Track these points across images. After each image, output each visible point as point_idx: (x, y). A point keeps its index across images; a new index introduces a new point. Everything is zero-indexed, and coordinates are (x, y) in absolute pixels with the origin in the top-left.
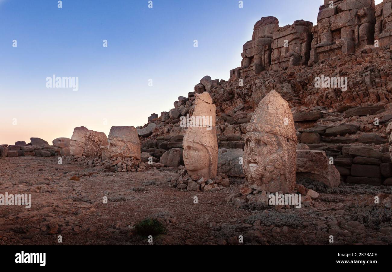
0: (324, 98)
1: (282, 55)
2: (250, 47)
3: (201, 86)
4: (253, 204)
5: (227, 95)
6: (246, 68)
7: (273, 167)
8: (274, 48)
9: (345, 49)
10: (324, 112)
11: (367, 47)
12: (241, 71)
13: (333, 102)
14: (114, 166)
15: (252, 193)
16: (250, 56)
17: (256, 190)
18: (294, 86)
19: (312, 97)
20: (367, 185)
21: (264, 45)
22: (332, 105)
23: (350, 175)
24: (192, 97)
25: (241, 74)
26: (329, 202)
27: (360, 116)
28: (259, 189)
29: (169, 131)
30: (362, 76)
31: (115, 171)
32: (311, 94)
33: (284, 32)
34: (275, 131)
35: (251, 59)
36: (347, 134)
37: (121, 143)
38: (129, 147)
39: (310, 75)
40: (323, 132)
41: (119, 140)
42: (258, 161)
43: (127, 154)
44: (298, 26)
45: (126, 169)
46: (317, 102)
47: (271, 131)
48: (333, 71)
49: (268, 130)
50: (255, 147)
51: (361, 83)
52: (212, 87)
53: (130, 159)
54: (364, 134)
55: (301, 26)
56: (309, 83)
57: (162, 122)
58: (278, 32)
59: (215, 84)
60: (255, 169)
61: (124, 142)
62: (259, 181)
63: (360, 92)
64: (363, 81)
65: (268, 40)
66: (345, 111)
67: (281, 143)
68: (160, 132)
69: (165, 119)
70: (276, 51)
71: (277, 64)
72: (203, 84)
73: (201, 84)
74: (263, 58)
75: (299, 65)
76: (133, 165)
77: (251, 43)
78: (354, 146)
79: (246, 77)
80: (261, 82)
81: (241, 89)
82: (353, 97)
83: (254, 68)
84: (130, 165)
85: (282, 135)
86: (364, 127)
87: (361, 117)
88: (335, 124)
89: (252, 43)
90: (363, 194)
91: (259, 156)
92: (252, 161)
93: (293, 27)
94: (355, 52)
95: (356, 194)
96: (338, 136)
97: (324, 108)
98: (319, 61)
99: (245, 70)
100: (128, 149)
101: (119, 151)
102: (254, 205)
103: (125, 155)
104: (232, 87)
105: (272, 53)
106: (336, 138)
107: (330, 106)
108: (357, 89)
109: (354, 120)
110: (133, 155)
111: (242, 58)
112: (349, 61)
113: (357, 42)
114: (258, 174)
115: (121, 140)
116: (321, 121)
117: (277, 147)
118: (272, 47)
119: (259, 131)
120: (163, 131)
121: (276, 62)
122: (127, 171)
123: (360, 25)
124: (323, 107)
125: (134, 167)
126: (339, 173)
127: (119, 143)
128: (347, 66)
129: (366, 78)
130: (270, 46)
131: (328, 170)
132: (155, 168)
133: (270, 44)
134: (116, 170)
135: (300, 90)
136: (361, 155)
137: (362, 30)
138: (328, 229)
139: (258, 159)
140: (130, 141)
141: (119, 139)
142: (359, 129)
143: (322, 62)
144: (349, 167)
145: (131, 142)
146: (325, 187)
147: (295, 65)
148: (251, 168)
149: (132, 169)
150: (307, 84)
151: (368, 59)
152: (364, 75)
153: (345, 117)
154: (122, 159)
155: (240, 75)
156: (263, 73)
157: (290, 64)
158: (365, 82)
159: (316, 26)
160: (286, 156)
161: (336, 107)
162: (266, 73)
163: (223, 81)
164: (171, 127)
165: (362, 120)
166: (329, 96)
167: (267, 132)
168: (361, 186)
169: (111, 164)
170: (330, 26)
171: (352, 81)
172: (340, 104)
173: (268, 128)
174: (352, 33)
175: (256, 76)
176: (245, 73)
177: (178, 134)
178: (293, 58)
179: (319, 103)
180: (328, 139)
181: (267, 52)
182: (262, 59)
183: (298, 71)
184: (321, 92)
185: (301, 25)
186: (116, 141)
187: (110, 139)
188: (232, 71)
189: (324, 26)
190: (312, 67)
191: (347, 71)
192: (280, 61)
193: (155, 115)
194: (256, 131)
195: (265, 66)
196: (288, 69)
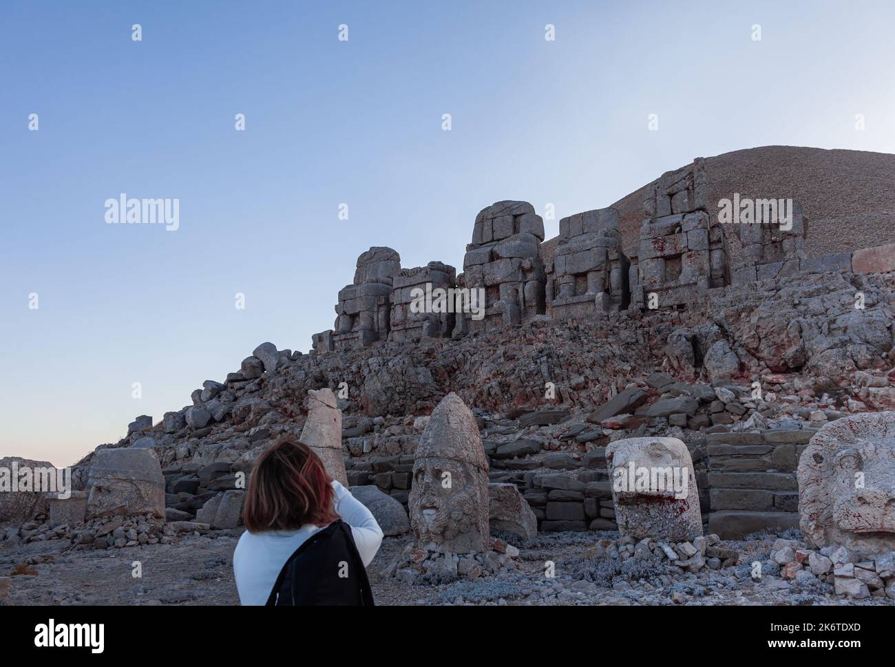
0: (485, 395)
1: (408, 315)
2: (351, 296)
3: (254, 362)
4: (436, 576)
5: (312, 382)
6: (344, 333)
7: (461, 513)
8: (395, 304)
9: (507, 317)
10: (487, 418)
11: (538, 318)
12: (336, 339)
13: (498, 402)
14: (106, 535)
15: (429, 558)
16: (351, 312)
17: (434, 552)
18: (435, 373)
19: (466, 393)
20: (571, 532)
21: (377, 295)
22: (497, 407)
23: (546, 519)
24: (235, 383)
25: (336, 344)
26: (533, 560)
27: (540, 426)
28: (439, 550)
29: (190, 453)
30: (536, 363)
31: (109, 546)
32: (464, 388)
33: (411, 278)
34: (461, 457)
35: (354, 317)
36: (528, 455)
37: (125, 484)
38: (142, 492)
39: (460, 356)
40: (493, 451)
41: (119, 479)
42: (439, 505)
43: (138, 508)
44: (433, 272)
45: (138, 540)
46: (475, 401)
47: (457, 456)
48: (495, 351)
49: (451, 455)
50: (432, 482)
51: (536, 374)
52: (279, 365)
53: (144, 518)
54: (550, 454)
55: (439, 272)
56: (458, 368)
57: (167, 436)
58: (403, 278)
59: (285, 359)
60: (434, 517)
61: (131, 481)
62: (440, 537)
63: (536, 388)
64: (539, 372)
65: (384, 288)
66: (518, 417)
67: (470, 475)
68: (167, 456)
69: (173, 427)
70: (399, 309)
71: (402, 331)
72: (261, 358)
73: (255, 357)
74: (375, 318)
75: (437, 336)
76: (152, 530)
77: (353, 289)
78: (539, 472)
79: (346, 351)
80: (379, 362)
81: (340, 373)
82: (527, 395)
83: (361, 334)
84: (147, 531)
85: (471, 463)
86: (550, 443)
87: (542, 428)
88: (508, 439)
89: (355, 290)
90: (570, 545)
91: (438, 496)
92: (428, 505)
93: (427, 272)
94: (520, 323)
95: (562, 546)
96: (516, 458)
97: (487, 411)
98: (470, 333)
99: (343, 336)
100: (141, 497)
101: (117, 501)
102: (438, 576)
103: (132, 510)
104: (322, 367)
105: (392, 312)
106: (512, 462)
107: (495, 408)
108: (532, 383)
109: (533, 432)
110: (150, 509)
111: (337, 315)
112: (515, 338)
113: (523, 307)
114: (440, 526)
115: (126, 478)
116: (486, 433)
117: (465, 482)
118: (391, 301)
119: (437, 456)
120: (175, 454)
121: (400, 327)
122: (140, 544)
123: (525, 283)
124: (484, 409)
125: (155, 534)
126: (535, 517)
127: (120, 484)
128: (512, 345)
129: (542, 366)
130: (387, 299)
131: (521, 513)
132: (197, 533)
133: (388, 296)
134: (111, 543)
135: (445, 380)
136: (559, 487)
137: (528, 290)
138: (556, 595)
139: (439, 501)
140: (145, 481)
141: (121, 476)
142: (542, 446)
143: (476, 335)
144: (543, 507)
145: (148, 482)
146: (519, 540)
147: (432, 336)
148: (426, 516)
149: (149, 540)
150: (455, 370)
151: (541, 336)
152: (538, 361)
153: (520, 428)
154: (125, 519)
155: (334, 345)
156: (378, 344)
157: (424, 333)
158: (541, 372)
159: (461, 276)
160: (478, 494)
161: (503, 411)
162: (384, 347)
163: (299, 354)
164: (195, 446)
165: (545, 432)
166: (493, 393)
167: (451, 459)
168: (564, 534)
169: (97, 531)
170: (484, 278)
171: (524, 370)
172: (508, 405)
173: (451, 452)
174: (515, 294)
175: (365, 349)
176: (344, 342)
177: (214, 460)
178: (428, 324)
179: (478, 403)
180: (502, 463)
181: (383, 309)
182: (373, 319)
183: (439, 347)
184: (478, 386)
185: (438, 269)
186: (113, 481)
187: (97, 478)
188: (317, 336)
189: (475, 277)
190: (459, 342)
191: (515, 353)
192: (407, 327)
193: (145, 420)
194: (433, 457)
195: (378, 333)
196: (421, 341)
